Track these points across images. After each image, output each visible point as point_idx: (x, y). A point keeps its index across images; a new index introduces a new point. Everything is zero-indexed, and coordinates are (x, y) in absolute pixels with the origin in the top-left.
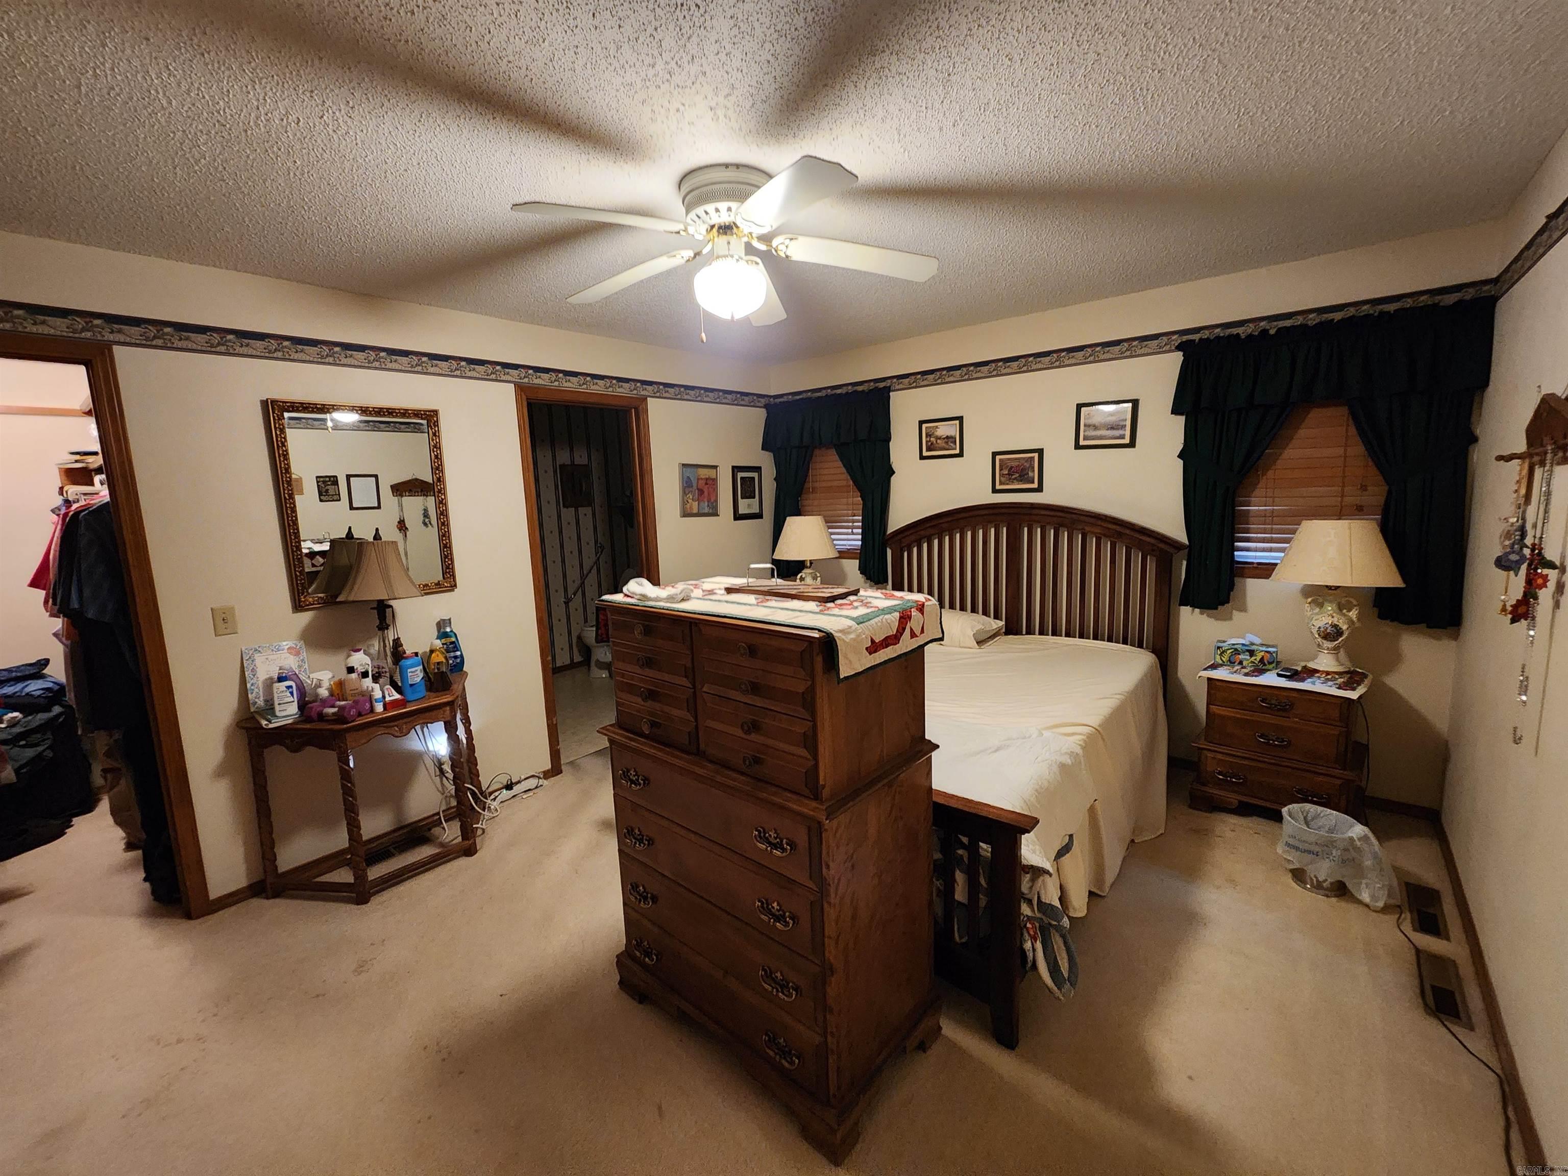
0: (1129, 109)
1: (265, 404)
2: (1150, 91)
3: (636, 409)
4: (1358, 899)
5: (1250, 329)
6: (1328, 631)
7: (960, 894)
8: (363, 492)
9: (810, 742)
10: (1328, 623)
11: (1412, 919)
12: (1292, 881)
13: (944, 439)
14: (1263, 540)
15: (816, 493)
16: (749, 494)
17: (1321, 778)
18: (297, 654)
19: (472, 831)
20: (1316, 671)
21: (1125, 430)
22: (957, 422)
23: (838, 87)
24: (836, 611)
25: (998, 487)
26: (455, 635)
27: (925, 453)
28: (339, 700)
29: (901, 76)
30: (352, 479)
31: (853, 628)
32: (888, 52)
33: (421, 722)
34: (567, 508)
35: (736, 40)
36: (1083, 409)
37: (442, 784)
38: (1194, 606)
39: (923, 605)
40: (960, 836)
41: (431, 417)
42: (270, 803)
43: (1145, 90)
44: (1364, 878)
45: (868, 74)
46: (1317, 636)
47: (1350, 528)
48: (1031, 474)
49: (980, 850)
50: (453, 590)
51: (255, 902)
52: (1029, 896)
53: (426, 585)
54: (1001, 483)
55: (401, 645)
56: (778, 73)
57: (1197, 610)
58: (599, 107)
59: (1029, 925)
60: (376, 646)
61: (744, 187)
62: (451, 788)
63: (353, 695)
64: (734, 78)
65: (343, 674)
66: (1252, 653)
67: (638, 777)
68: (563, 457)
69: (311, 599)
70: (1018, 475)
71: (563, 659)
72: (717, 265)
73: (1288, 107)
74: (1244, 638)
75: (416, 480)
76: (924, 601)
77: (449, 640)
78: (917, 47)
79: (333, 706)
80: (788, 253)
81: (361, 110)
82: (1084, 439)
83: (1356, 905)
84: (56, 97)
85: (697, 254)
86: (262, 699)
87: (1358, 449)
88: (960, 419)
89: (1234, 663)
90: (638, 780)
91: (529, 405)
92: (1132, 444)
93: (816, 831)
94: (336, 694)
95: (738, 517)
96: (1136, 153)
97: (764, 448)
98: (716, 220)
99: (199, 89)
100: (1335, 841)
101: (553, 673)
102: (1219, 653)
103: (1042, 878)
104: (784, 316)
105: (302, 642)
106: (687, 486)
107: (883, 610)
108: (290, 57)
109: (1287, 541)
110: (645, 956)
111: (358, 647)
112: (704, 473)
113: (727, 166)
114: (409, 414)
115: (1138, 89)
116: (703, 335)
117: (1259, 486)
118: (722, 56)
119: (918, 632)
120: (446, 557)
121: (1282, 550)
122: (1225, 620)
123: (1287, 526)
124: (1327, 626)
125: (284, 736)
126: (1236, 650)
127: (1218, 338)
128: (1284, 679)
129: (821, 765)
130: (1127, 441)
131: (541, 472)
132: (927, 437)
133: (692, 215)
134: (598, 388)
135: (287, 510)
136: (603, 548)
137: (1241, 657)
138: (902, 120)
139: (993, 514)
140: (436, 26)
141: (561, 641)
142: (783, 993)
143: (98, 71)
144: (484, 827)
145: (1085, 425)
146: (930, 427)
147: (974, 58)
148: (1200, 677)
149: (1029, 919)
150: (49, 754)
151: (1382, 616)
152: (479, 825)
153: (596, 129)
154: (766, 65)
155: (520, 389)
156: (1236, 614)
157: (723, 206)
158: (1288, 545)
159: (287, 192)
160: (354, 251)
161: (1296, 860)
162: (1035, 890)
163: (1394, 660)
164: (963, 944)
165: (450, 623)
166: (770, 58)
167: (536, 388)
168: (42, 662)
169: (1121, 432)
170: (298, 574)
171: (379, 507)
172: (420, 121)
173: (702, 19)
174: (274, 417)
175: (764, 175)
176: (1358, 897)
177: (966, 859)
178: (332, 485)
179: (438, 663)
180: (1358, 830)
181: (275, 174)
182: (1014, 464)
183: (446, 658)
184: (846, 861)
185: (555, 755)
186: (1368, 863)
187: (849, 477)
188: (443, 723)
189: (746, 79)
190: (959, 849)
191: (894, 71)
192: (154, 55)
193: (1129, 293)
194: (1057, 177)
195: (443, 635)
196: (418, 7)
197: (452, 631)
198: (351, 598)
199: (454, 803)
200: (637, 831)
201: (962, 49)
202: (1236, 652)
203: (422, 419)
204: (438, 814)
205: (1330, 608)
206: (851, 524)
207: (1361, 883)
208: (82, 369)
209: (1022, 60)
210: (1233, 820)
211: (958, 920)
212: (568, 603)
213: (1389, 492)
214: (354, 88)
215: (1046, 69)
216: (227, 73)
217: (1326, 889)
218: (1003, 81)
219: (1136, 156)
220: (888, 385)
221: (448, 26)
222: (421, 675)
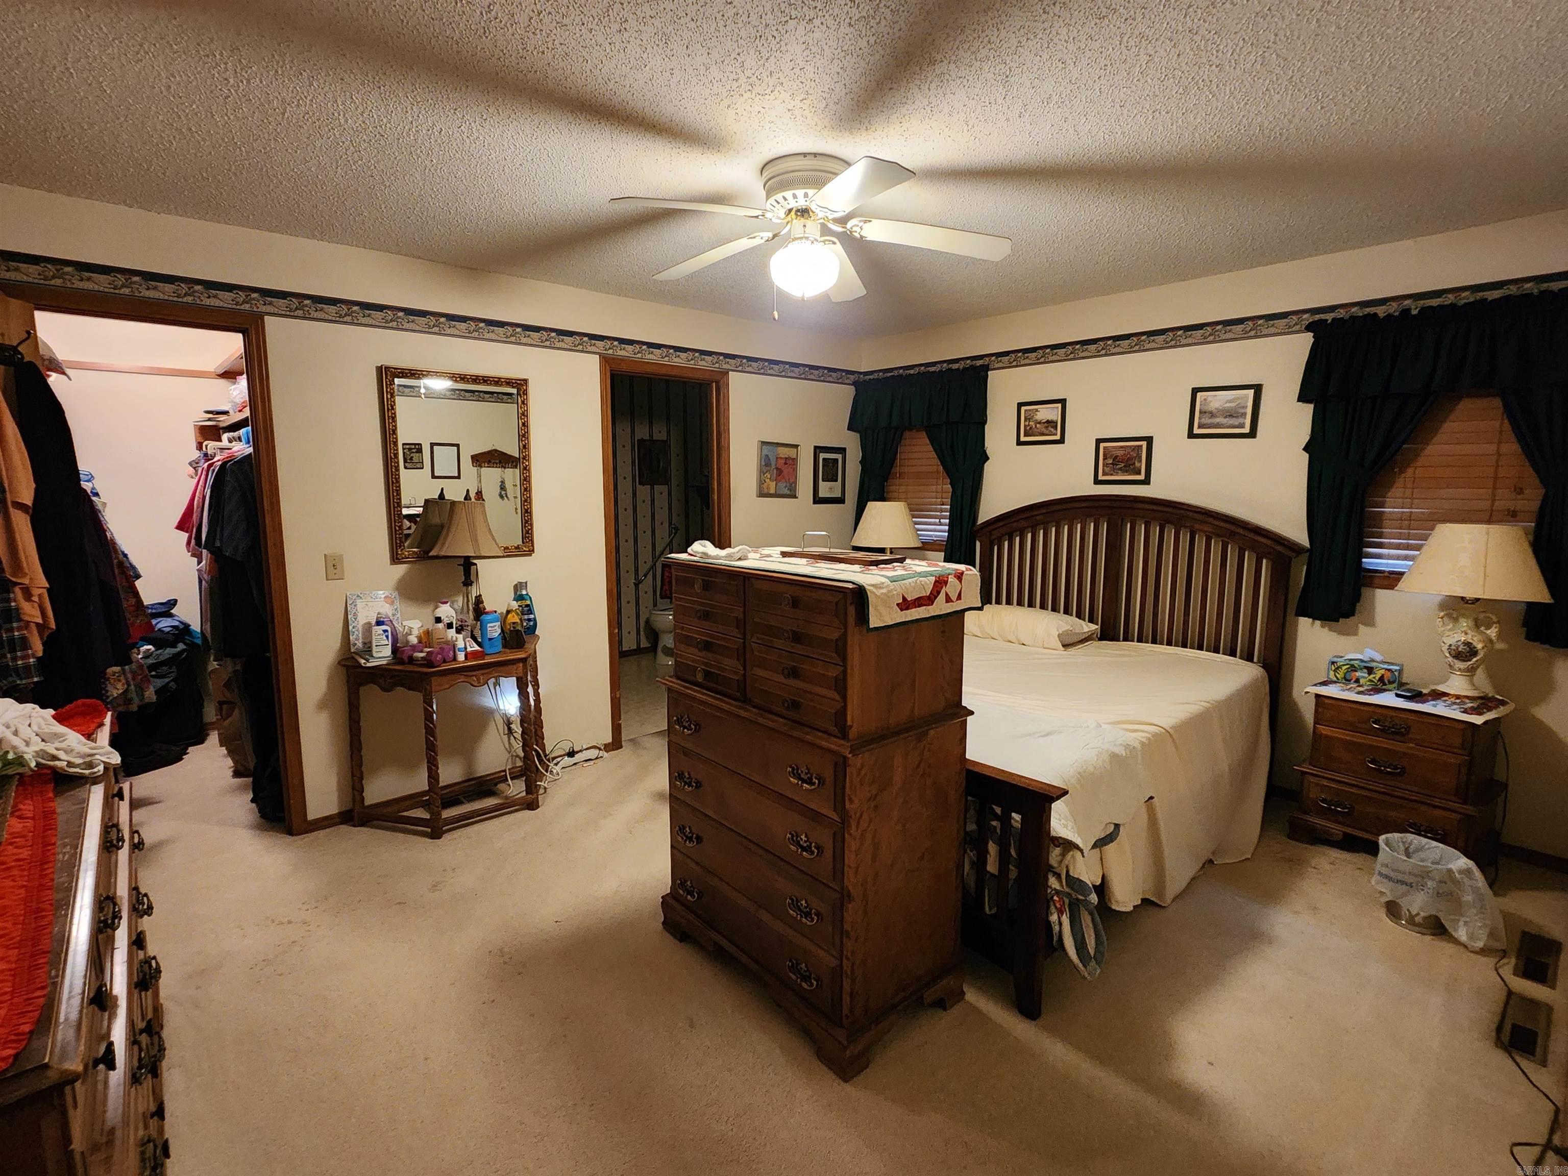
0: (1197, 97)
1: (379, 369)
2: (1213, 83)
3: (717, 383)
4: (1454, 937)
5: (1393, 308)
6: (1460, 649)
7: (992, 866)
8: (445, 461)
9: (840, 684)
10: (1460, 641)
11: (1516, 965)
12: (1385, 915)
13: (1044, 423)
14: (1398, 547)
15: (904, 479)
16: (831, 476)
17: (1438, 813)
18: (392, 603)
19: (536, 787)
20: (1444, 694)
21: (1245, 418)
22: (1060, 405)
23: (903, 89)
24: (876, 572)
25: (1101, 477)
26: (530, 598)
27: (1023, 439)
28: (426, 647)
29: (961, 79)
30: (435, 447)
31: (885, 585)
32: (946, 62)
33: (496, 674)
34: (643, 485)
35: (808, 59)
36: (1199, 394)
37: (510, 743)
38: (1315, 618)
39: (962, 573)
40: (994, 807)
41: (521, 385)
42: (362, 738)
43: (1207, 81)
44: (1462, 915)
45: (930, 79)
46: (1448, 655)
47: (1488, 533)
48: (1137, 464)
49: (1012, 821)
50: (530, 555)
51: (343, 827)
52: (1057, 871)
53: (507, 548)
54: (1104, 474)
55: (482, 602)
56: (848, 82)
57: (1318, 623)
58: (690, 112)
59: (1055, 898)
60: (460, 601)
61: (823, 174)
62: (518, 746)
63: (439, 643)
64: (808, 86)
65: (430, 624)
66: (1370, 670)
67: (691, 723)
68: (642, 432)
69: (406, 553)
70: (1123, 465)
71: (629, 643)
72: (793, 246)
73: (1370, 89)
74: (1362, 653)
75: (496, 451)
76: (964, 569)
77: (524, 603)
78: (973, 57)
79: (422, 652)
80: (863, 234)
81: (492, 121)
82: (1199, 427)
83: (1451, 945)
84: (265, 121)
85: (775, 236)
86: (361, 641)
87: (1512, 447)
88: (1063, 402)
89: (1350, 681)
90: (690, 725)
91: (613, 376)
92: (1252, 434)
93: (841, 765)
94: (424, 642)
95: (818, 500)
96: (1217, 134)
97: (850, 428)
98: (793, 204)
99: (371, 111)
100: (1430, 872)
101: (620, 657)
102: (1333, 668)
103: (1071, 853)
104: (861, 291)
105: (396, 593)
106: (765, 464)
107: (920, 573)
108: (444, 87)
109: (1418, 548)
110: (687, 894)
111: (444, 600)
112: (784, 452)
113: (805, 155)
114: (502, 382)
115: (1201, 81)
116: (776, 313)
117: (1397, 485)
118: (797, 71)
119: (954, 597)
120: (526, 522)
121: (1411, 558)
122: (1348, 634)
123: (1420, 531)
124: (1459, 643)
125: (378, 675)
126: (1352, 666)
127: (1353, 318)
128: (1403, 699)
129: (849, 707)
130: (1247, 430)
131: (619, 447)
132: (1025, 420)
133: (772, 200)
134: (680, 360)
135: (392, 468)
136: (676, 529)
137: (1358, 674)
138: (968, 114)
139: (1091, 507)
140: (560, 59)
141: (629, 624)
142: (806, 918)
143: (301, 102)
144: (546, 785)
145: (1201, 412)
146: (1030, 410)
147: (1029, 64)
148: (1307, 693)
149: (1057, 892)
150: (173, 685)
151: (1529, 637)
152: (542, 783)
153: (686, 128)
154: (836, 75)
155: (605, 360)
156: (1362, 629)
157: (800, 193)
158: (1418, 552)
159: (420, 184)
160: (466, 231)
161: (1388, 891)
162: (1066, 862)
163: (1545, 689)
164: (991, 915)
165: (526, 586)
166: (839, 70)
167: (620, 359)
168: (172, 602)
169: (1241, 420)
170: (397, 528)
171: (459, 477)
172: (538, 127)
173: (778, 46)
174: (386, 382)
175: (842, 163)
176: (1453, 934)
177: (998, 831)
178: (416, 452)
179: (514, 623)
180: (1461, 862)
181: (414, 170)
182: (1120, 453)
183: (521, 620)
184: (870, 799)
185: (617, 729)
186: (1468, 898)
187: (939, 463)
188: (515, 679)
189: (819, 87)
190: (993, 820)
191: (954, 76)
192: (344, 89)
193: (1256, 267)
194: (1138, 157)
195: (519, 598)
196: (548, 48)
197: (527, 594)
198: (443, 553)
199: (519, 763)
200: (686, 774)
201: (1016, 57)
202: (1353, 668)
203: (513, 387)
204: (505, 771)
205: (1465, 624)
206: (939, 513)
207: (1459, 920)
208: (240, 336)
209: (1075, 62)
210: (1335, 854)
211: (989, 891)
212: (638, 584)
213: (1545, 497)
214: (489, 106)
215: (1101, 69)
216: (394, 99)
217: (1419, 925)
218: (1060, 79)
219: (1218, 137)
220: (986, 363)
221: (570, 60)
222: (499, 631)
